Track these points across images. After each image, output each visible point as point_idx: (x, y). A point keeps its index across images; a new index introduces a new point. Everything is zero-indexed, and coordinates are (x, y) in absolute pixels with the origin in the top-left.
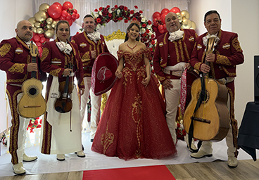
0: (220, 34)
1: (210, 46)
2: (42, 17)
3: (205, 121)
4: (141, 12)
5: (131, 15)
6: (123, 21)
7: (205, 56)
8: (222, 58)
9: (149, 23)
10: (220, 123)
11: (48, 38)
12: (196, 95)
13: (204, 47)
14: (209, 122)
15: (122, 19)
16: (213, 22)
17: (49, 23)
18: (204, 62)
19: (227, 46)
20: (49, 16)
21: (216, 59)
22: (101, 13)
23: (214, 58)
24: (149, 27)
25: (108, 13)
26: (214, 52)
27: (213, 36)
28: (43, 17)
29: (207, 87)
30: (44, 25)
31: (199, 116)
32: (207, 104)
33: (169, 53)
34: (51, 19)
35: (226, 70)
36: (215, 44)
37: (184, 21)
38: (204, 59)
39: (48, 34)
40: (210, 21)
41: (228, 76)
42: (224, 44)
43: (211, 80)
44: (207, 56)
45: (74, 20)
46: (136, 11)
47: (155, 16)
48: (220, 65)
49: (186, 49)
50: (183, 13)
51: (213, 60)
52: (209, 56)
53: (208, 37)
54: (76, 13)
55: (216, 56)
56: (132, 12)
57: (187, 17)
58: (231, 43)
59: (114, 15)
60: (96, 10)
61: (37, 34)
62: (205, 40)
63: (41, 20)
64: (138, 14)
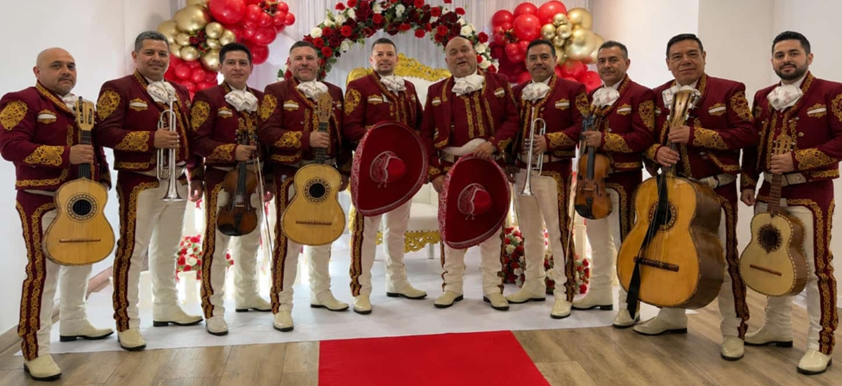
0: (704, 84)
1: (680, 108)
2: (193, 21)
3: (666, 267)
4: (460, 11)
5: (434, 19)
6: (412, 32)
7: (668, 131)
8: (706, 135)
9: (482, 38)
10: (701, 271)
11: (212, 73)
12: (646, 211)
13: (666, 112)
14: (676, 269)
15: (408, 28)
16: (686, 58)
17: (213, 35)
18: (664, 144)
19: (717, 109)
20: (211, 17)
21: (692, 137)
22: (352, 14)
23: (688, 133)
24: (482, 48)
25: (372, 14)
26: (689, 123)
27: (687, 88)
28: (198, 22)
29: (671, 196)
30: (198, 40)
31: (653, 256)
32: (672, 232)
33: (453, 120)
34: (218, 26)
35: (715, 160)
36: (690, 106)
37: (578, 33)
38: (666, 137)
39: (212, 61)
40: (679, 56)
41: (721, 171)
42: (712, 104)
43: (681, 181)
44: (671, 132)
45: (280, 27)
46: (448, 9)
47: (497, 20)
48: (702, 148)
49: (488, 112)
50: (575, 16)
51: (686, 140)
52: (679, 131)
53: (674, 89)
54: (285, 10)
55: (692, 131)
56: (437, 11)
57: (586, 25)
58: (727, 102)
59: (388, 17)
60: (340, 6)
61: (181, 61)
62: (668, 97)
63: (193, 27)
64: (453, 17)
